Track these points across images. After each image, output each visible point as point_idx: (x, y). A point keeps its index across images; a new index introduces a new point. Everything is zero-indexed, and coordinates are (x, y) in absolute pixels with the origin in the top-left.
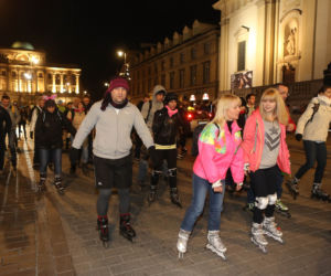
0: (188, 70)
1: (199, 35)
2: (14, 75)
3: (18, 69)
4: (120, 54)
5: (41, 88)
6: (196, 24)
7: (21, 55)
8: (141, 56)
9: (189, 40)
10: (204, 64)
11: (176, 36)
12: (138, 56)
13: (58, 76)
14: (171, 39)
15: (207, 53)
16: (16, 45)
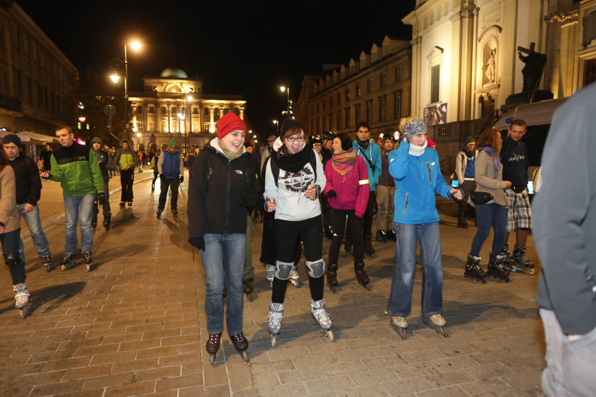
0: (376, 101)
1: (390, 55)
2: (164, 111)
3: (169, 104)
4: (283, 89)
5: (196, 127)
6: (387, 41)
7: (172, 86)
8: (321, 82)
9: (378, 62)
10: (394, 93)
11: (363, 56)
12: (318, 83)
13: (217, 111)
14: (357, 60)
15: (398, 80)
16: (166, 73)
